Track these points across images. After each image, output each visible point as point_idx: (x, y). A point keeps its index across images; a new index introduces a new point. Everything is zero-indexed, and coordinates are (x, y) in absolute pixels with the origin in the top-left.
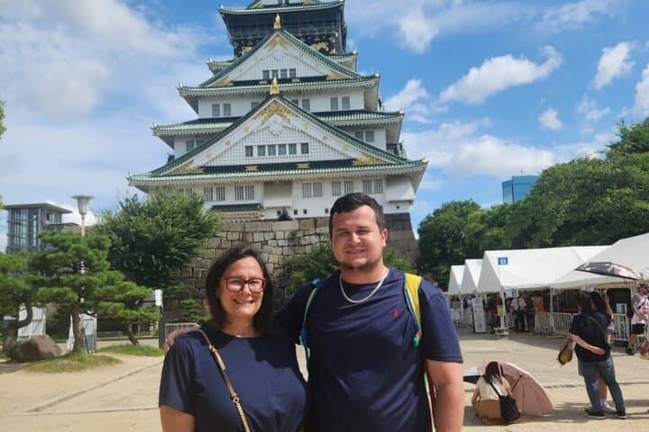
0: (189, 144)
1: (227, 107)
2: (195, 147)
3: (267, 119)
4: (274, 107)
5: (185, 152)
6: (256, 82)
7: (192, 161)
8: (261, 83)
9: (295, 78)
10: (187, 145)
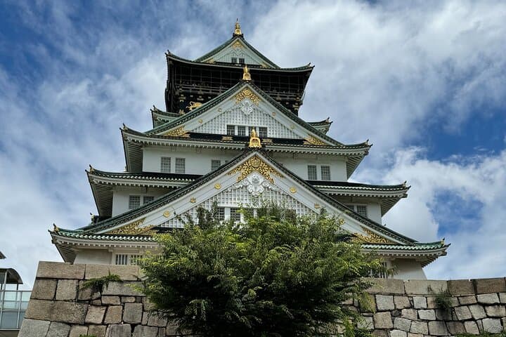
0: (133, 199)
1: (181, 162)
2: (142, 204)
3: (245, 176)
4: (255, 163)
5: (128, 210)
6: (218, 137)
7: (144, 219)
8: (224, 138)
9: (266, 138)
10: (130, 202)
